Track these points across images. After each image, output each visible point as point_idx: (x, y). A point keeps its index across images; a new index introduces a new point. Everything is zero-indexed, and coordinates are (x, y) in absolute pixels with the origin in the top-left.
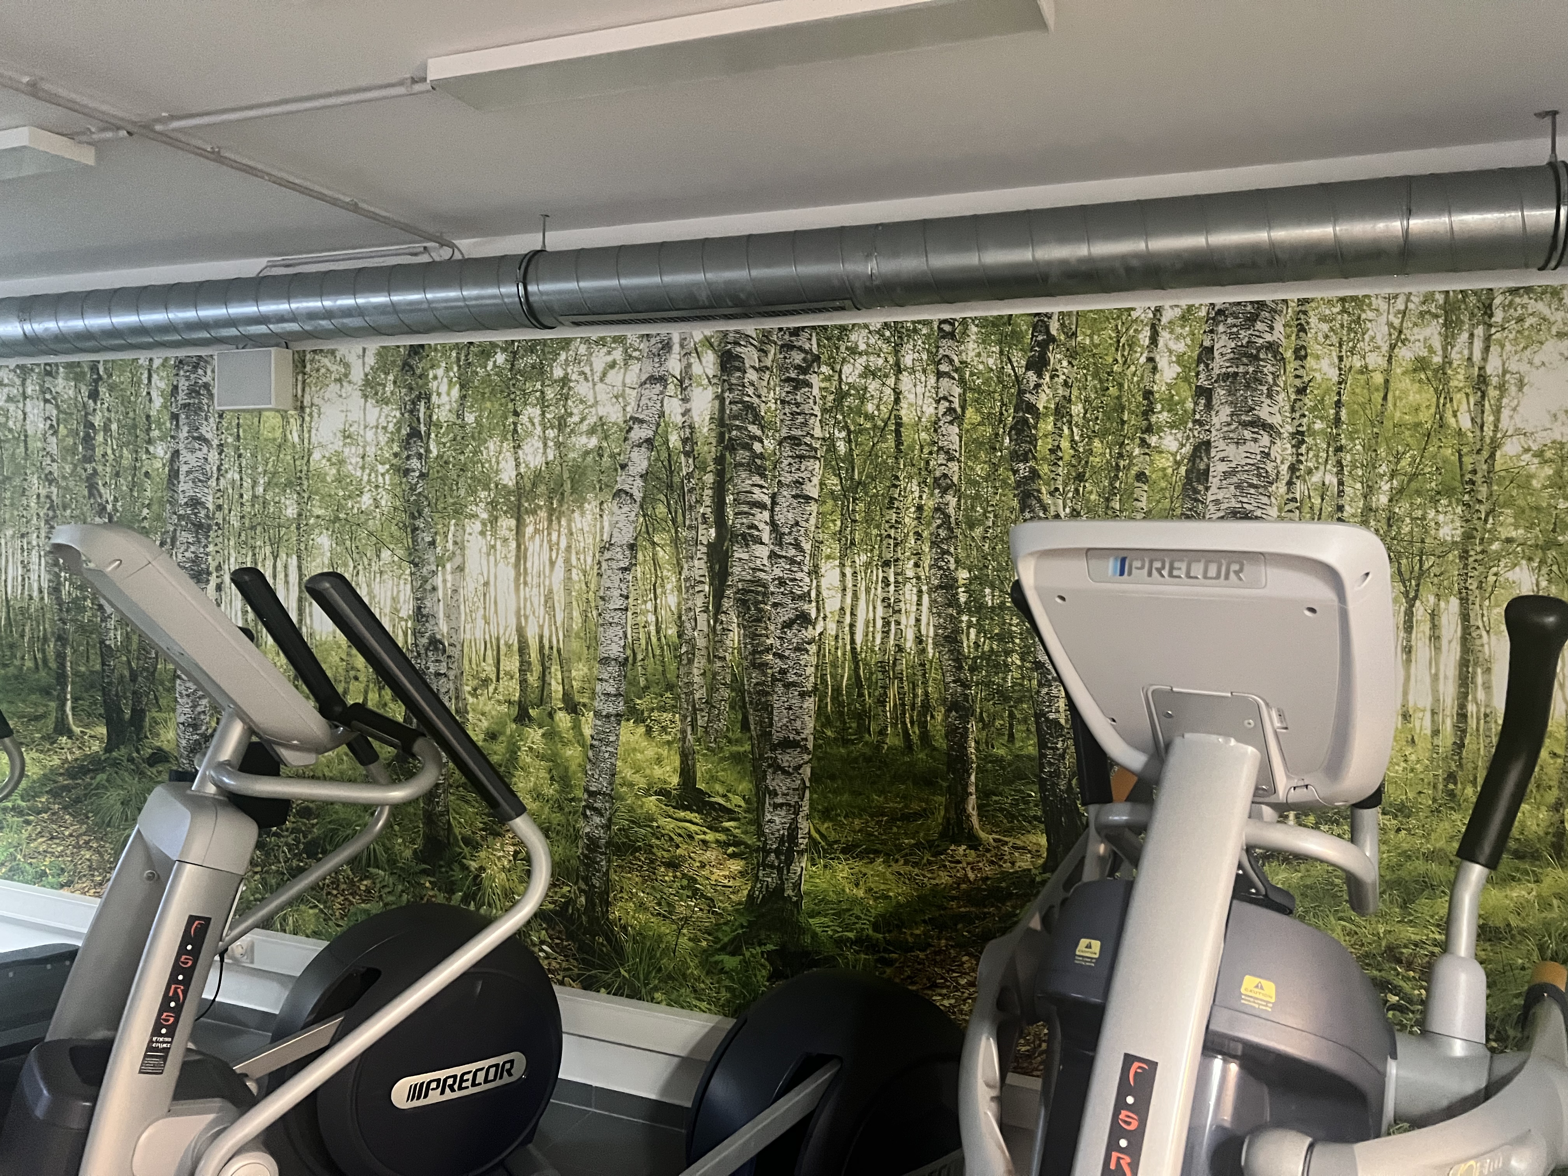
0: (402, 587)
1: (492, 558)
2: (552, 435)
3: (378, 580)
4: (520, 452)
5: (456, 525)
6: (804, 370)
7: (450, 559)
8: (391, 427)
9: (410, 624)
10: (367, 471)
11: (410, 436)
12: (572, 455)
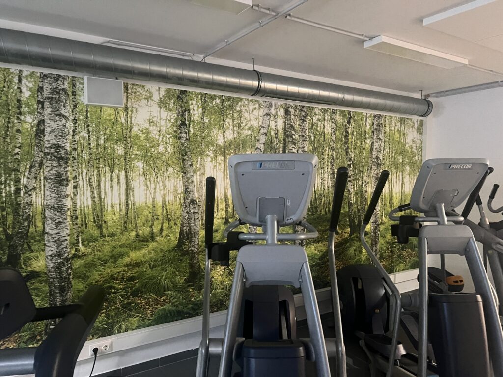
0: (178, 181)
1: (215, 170)
2: (236, 129)
3: (167, 179)
4: (225, 134)
5: (201, 158)
6: (305, 117)
7: (199, 170)
8: (173, 120)
9: (182, 195)
10: (161, 137)
11: (181, 125)
12: (242, 136)
